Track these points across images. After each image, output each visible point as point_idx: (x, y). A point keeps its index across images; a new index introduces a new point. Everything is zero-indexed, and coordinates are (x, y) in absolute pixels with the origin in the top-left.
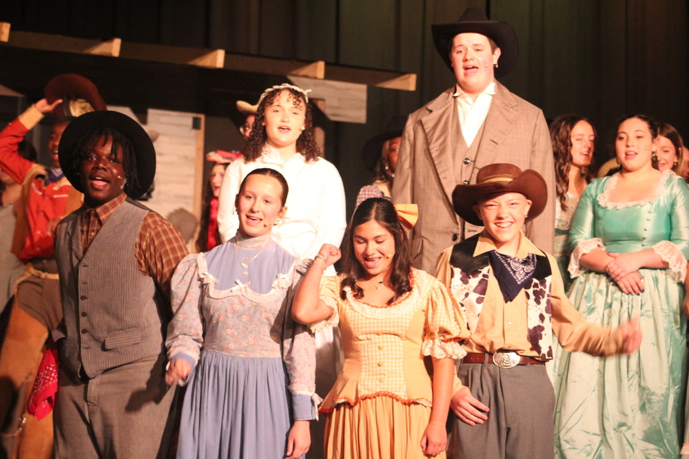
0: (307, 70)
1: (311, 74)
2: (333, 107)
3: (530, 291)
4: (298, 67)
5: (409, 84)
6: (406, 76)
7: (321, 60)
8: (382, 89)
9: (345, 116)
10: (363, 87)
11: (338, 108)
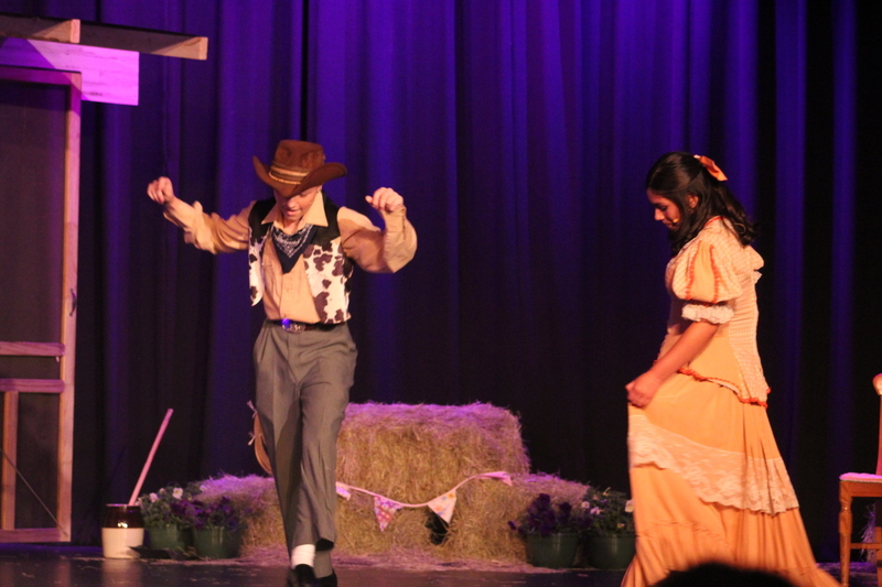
0: (57, 31)
1: (61, 37)
2: (93, 83)
3: (310, 261)
4: (43, 28)
5: (198, 50)
6: (195, 39)
7: (76, 18)
8: (161, 58)
9: (109, 95)
10: (136, 55)
11: (100, 84)
